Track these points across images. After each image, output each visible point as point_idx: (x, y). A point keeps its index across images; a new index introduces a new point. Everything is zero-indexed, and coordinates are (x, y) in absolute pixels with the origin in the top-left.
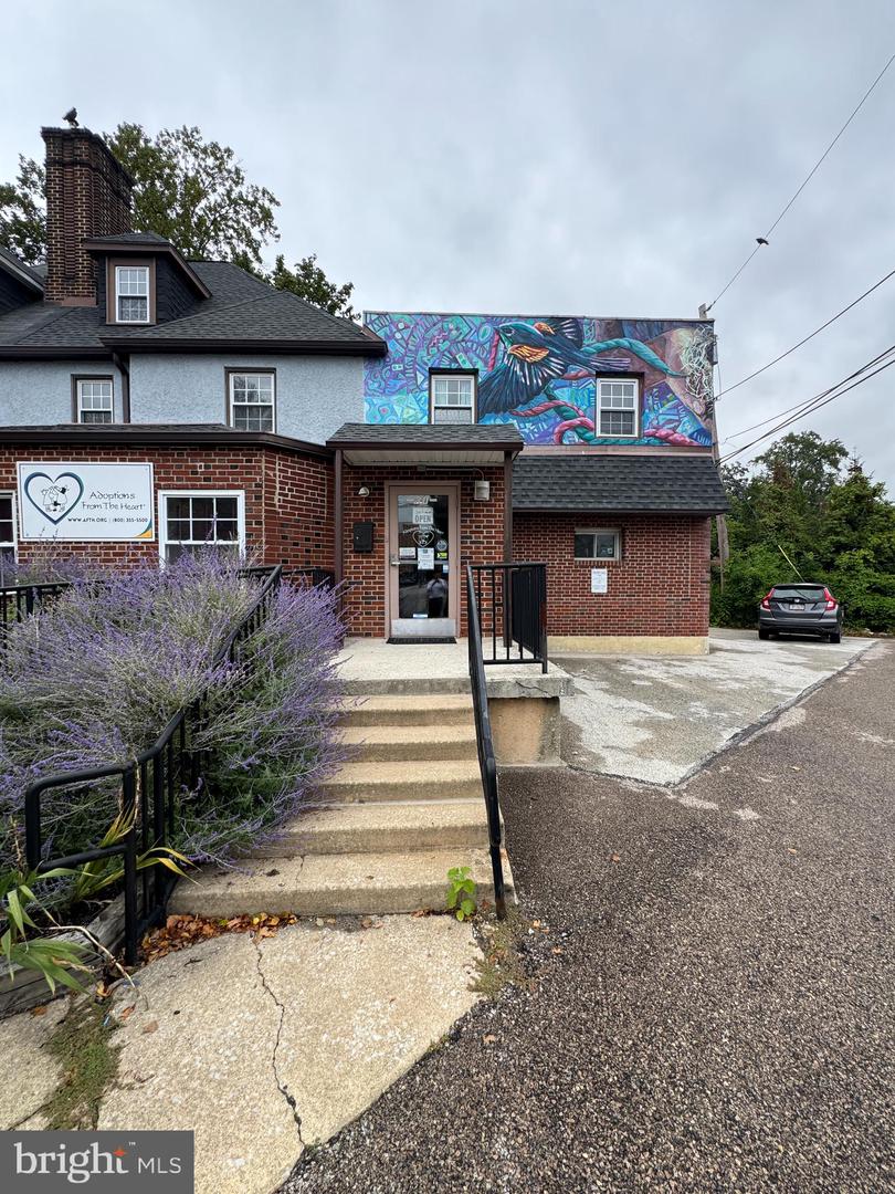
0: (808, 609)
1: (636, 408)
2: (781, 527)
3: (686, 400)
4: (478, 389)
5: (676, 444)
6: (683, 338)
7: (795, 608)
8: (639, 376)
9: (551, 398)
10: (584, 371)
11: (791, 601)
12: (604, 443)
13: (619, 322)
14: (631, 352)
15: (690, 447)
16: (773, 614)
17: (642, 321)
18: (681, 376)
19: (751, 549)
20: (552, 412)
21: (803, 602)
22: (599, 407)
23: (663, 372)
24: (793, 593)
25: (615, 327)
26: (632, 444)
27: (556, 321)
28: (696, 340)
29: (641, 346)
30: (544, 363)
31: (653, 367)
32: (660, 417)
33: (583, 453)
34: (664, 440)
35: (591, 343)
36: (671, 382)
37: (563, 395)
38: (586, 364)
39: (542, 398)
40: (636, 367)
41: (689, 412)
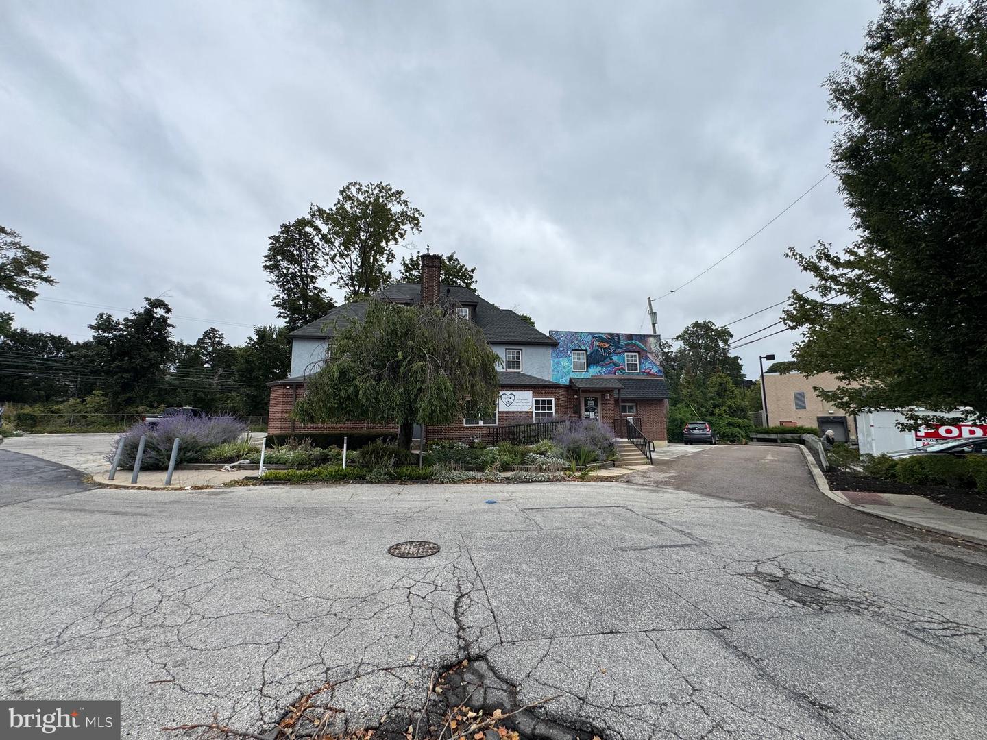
0: (701, 432)
1: (638, 362)
2: (690, 396)
3: (654, 361)
4: (587, 356)
5: (652, 375)
6: (652, 340)
7: (696, 432)
8: (639, 352)
9: (611, 359)
10: (621, 351)
11: (694, 429)
12: (629, 374)
13: (631, 335)
14: (635, 345)
15: (656, 376)
16: (689, 434)
17: (638, 335)
18: (652, 353)
19: (678, 406)
20: (612, 364)
21: (699, 429)
22: (626, 362)
23: (646, 352)
24: (696, 425)
25: (630, 337)
26: (638, 375)
27: (611, 335)
28: (655, 341)
29: (638, 343)
30: (608, 348)
31: (642, 349)
32: (646, 365)
33: (623, 378)
34: (648, 373)
35: (623, 342)
36: (649, 355)
37: (615, 359)
38: (621, 348)
39: (608, 359)
40: (637, 350)
41: (655, 365)
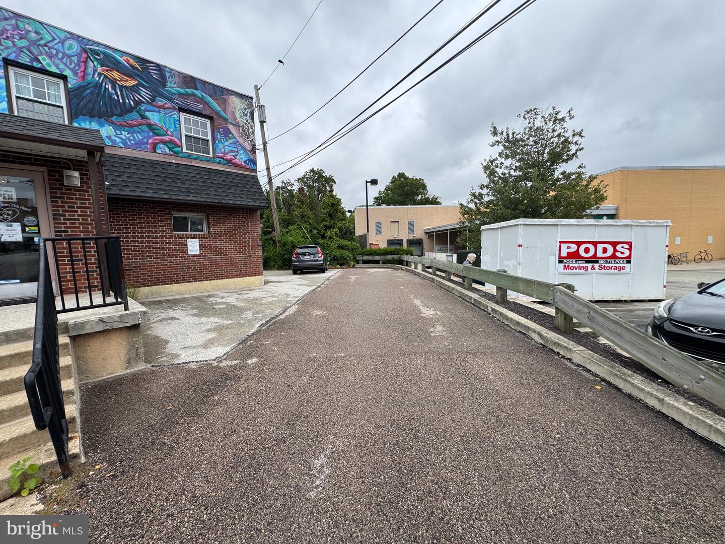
0: (311, 257)
1: (209, 138)
3: (241, 141)
5: (236, 165)
6: (235, 101)
7: (307, 258)
8: (211, 118)
9: (144, 117)
10: (168, 105)
11: (304, 254)
12: (189, 157)
13: (193, 79)
14: (202, 100)
15: (245, 169)
16: (298, 261)
17: (209, 84)
18: (237, 125)
19: (290, 228)
20: (145, 128)
21: (310, 254)
22: (184, 133)
23: (226, 120)
24: (306, 250)
25: (190, 81)
26: (209, 160)
27: (143, 61)
28: (244, 106)
29: (209, 99)
30: (134, 89)
31: (218, 114)
32: (225, 147)
33: (174, 161)
34: (229, 162)
35: (173, 86)
36: (231, 127)
37: (154, 117)
38: (170, 100)
39: (134, 115)
40: (207, 112)
41: (244, 148)
